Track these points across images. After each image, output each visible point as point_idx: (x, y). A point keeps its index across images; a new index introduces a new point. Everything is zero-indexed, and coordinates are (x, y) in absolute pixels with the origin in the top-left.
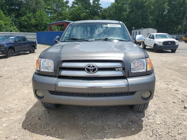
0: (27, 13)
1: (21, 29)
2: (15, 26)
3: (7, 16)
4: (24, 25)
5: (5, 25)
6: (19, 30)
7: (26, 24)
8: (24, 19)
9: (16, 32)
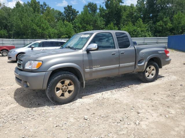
0: (164, 18)
1: (156, 34)
2: (151, 31)
3: (145, 24)
4: (159, 30)
5: (142, 31)
6: (153, 35)
7: (161, 29)
8: (159, 24)
9: (150, 37)
